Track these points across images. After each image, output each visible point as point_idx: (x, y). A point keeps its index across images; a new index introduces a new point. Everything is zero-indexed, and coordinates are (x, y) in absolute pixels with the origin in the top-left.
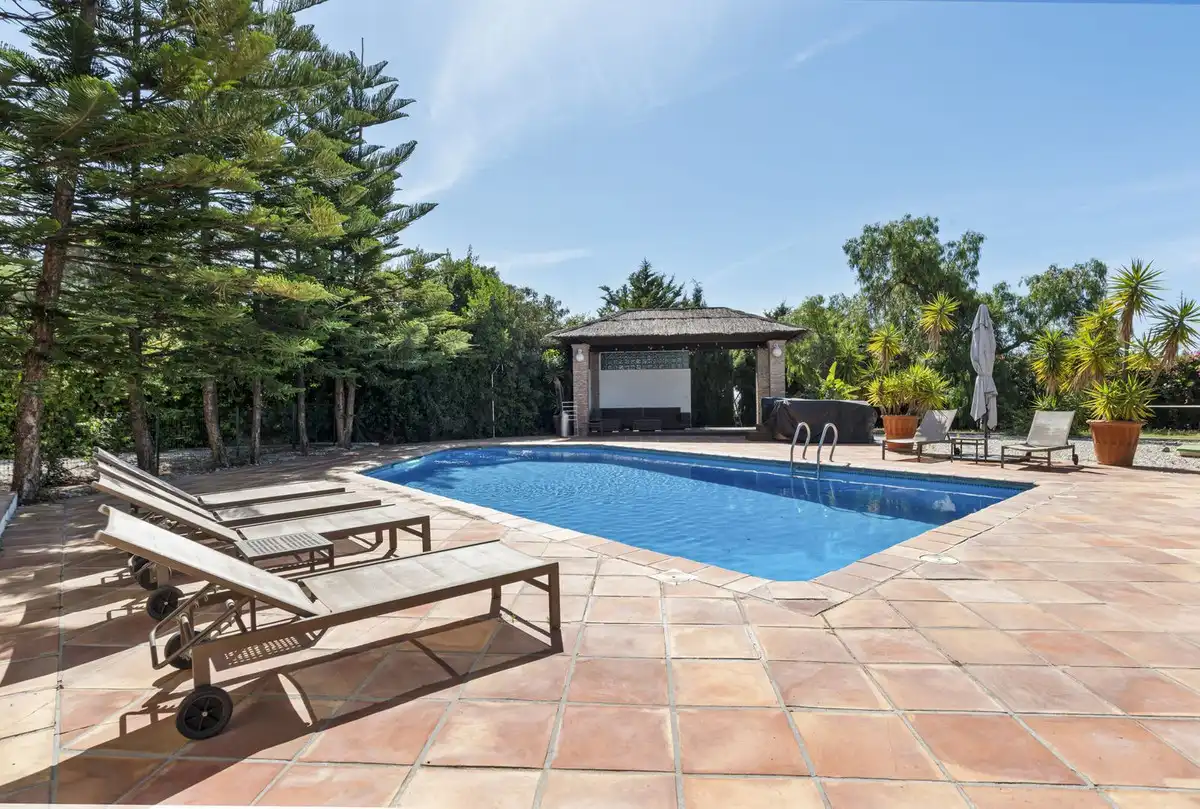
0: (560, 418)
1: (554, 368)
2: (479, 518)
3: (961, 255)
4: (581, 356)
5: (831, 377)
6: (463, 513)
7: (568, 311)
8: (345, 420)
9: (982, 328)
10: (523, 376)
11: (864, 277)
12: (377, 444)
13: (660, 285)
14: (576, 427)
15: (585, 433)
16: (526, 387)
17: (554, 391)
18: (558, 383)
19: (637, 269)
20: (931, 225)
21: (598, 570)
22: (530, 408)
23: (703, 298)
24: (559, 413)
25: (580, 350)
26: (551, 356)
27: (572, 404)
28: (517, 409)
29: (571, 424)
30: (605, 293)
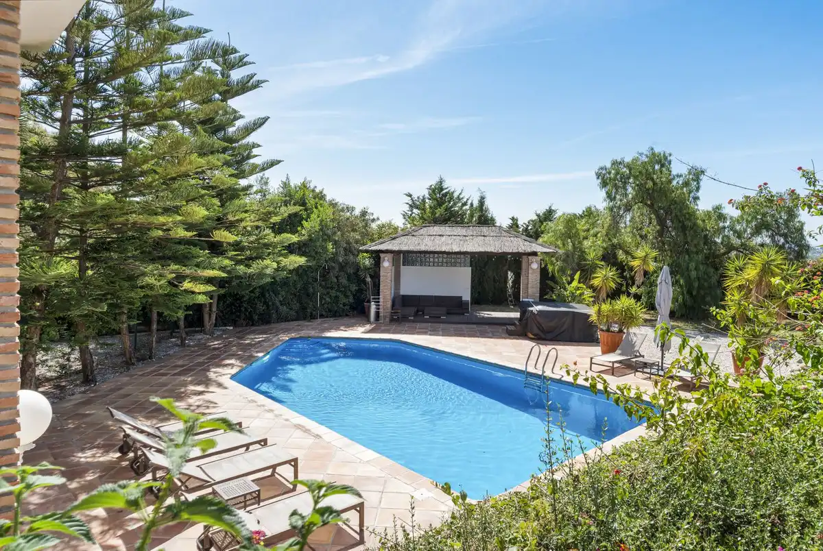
0: (369, 307)
1: (366, 269)
2: (318, 436)
3: (686, 184)
4: (386, 264)
5: (575, 284)
6: (307, 431)
7: (378, 219)
8: (210, 315)
9: (663, 282)
10: (342, 273)
11: (610, 196)
12: (232, 328)
13: (451, 198)
14: (381, 315)
15: (388, 320)
16: (344, 281)
17: (365, 285)
18: (369, 279)
19: (433, 182)
20: (666, 158)
21: (384, 488)
22: (347, 297)
23: (486, 203)
24: (369, 301)
25: (386, 258)
26: (364, 258)
27: (379, 299)
28: (337, 297)
29: (377, 314)
30: (408, 200)
